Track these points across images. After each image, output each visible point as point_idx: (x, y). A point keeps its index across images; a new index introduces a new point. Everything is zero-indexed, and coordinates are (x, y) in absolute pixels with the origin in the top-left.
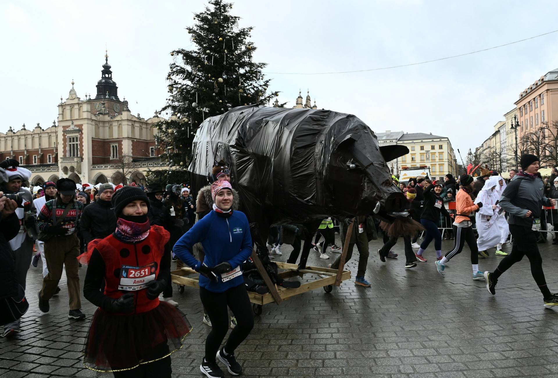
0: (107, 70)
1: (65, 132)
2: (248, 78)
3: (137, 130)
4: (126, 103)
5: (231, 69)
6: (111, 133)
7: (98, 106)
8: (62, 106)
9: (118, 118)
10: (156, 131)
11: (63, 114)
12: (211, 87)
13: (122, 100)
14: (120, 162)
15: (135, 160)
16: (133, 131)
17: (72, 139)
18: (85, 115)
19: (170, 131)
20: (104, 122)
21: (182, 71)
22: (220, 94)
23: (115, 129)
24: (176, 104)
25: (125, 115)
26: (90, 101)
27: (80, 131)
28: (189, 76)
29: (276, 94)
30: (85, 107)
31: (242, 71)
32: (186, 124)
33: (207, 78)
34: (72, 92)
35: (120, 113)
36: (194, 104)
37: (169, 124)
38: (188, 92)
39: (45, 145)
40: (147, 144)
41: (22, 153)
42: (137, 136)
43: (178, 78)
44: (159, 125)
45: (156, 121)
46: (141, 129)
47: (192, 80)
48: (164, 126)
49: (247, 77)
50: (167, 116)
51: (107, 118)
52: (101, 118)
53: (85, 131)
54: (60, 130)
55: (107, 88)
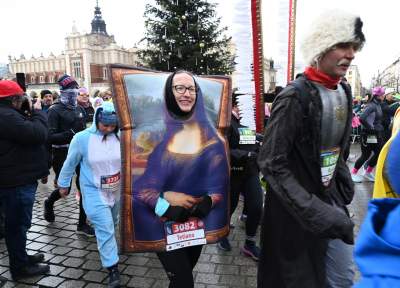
0: (98, 11)
1: (71, 59)
2: (205, 16)
3: (122, 56)
4: (112, 36)
5: (191, 8)
6: (103, 60)
7: (93, 38)
8: (68, 38)
9: (107, 48)
10: (136, 58)
11: (68, 45)
12: (176, 23)
13: (109, 34)
16: (119, 58)
17: (76, 64)
18: (84, 46)
19: (146, 58)
20: (97, 51)
21: (154, 10)
22: (183, 28)
23: (106, 56)
24: (150, 36)
25: (112, 46)
26: (87, 35)
27: (81, 58)
28: (160, 14)
29: (226, 29)
30: (84, 40)
31: (200, 10)
32: (158, 52)
33: (174, 16)
34: (74, 28)
35: (109, 44)
36: (164, 37)
37: (146, 53)
38: (159, 27)
39: (58, 68)
41: (42, 74)
43: (152, 16)
44: (138, 53)
45: (135, 50)
46: (124, 56)
47: (162, 18)
48: (142, 54)
49: (203, 15)
50: (144, 46)
51: (100, 48)
52: (96, 48)
53: (84, 58)
54: (67, 57)
55: (99, 25)
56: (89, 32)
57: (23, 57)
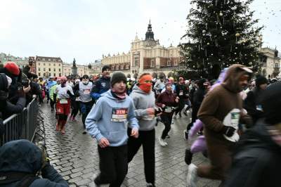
0: (150, 27)
1: (134, 55)
3: (162, 53)
7: (146, 43)
8: (132, 43)
9: (155, 48)
11: (132, 47)
14: (155, 69)
15: (161, 67)
17: (137, 58)
18: (141, 47)
20: (149, 50)
23: (153, 53)
25: (157, 46)
26: (143, 41)
27: (139, 54)
29: (257, 21)
30: (142, 43)
34: (137, 37)
35: (155, 45)
39: (126, 61)
40: (166, 59)
42: (162, 56)
46: (164, 52)
51: (150, 48)
52: (147, 48)
53: (141, 54)
54: (131, 54)
55: (150, 35)
56: (144, 39)
57: (109, 55)
